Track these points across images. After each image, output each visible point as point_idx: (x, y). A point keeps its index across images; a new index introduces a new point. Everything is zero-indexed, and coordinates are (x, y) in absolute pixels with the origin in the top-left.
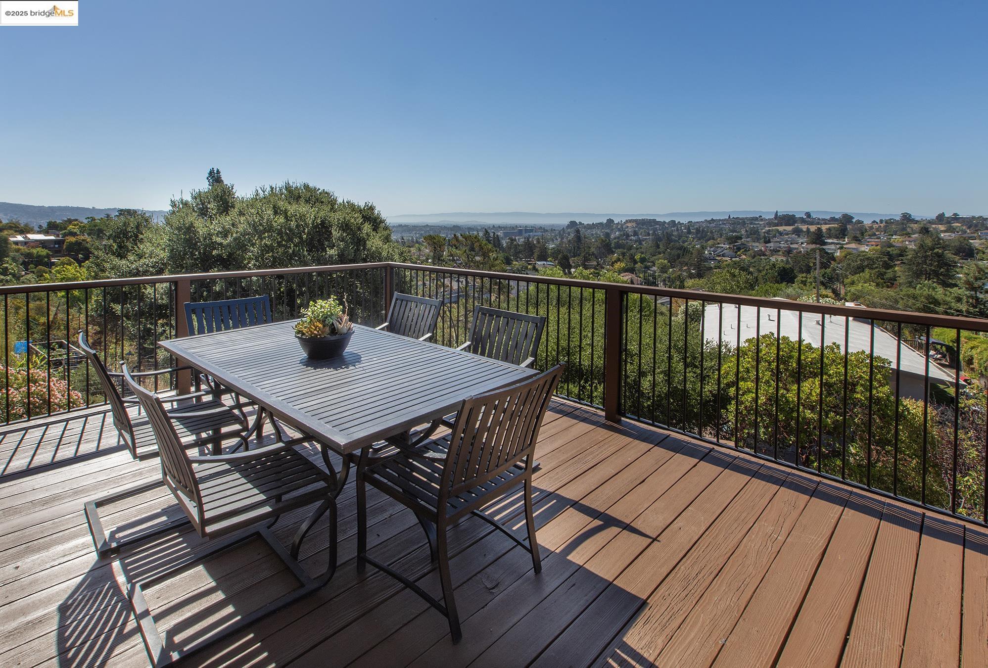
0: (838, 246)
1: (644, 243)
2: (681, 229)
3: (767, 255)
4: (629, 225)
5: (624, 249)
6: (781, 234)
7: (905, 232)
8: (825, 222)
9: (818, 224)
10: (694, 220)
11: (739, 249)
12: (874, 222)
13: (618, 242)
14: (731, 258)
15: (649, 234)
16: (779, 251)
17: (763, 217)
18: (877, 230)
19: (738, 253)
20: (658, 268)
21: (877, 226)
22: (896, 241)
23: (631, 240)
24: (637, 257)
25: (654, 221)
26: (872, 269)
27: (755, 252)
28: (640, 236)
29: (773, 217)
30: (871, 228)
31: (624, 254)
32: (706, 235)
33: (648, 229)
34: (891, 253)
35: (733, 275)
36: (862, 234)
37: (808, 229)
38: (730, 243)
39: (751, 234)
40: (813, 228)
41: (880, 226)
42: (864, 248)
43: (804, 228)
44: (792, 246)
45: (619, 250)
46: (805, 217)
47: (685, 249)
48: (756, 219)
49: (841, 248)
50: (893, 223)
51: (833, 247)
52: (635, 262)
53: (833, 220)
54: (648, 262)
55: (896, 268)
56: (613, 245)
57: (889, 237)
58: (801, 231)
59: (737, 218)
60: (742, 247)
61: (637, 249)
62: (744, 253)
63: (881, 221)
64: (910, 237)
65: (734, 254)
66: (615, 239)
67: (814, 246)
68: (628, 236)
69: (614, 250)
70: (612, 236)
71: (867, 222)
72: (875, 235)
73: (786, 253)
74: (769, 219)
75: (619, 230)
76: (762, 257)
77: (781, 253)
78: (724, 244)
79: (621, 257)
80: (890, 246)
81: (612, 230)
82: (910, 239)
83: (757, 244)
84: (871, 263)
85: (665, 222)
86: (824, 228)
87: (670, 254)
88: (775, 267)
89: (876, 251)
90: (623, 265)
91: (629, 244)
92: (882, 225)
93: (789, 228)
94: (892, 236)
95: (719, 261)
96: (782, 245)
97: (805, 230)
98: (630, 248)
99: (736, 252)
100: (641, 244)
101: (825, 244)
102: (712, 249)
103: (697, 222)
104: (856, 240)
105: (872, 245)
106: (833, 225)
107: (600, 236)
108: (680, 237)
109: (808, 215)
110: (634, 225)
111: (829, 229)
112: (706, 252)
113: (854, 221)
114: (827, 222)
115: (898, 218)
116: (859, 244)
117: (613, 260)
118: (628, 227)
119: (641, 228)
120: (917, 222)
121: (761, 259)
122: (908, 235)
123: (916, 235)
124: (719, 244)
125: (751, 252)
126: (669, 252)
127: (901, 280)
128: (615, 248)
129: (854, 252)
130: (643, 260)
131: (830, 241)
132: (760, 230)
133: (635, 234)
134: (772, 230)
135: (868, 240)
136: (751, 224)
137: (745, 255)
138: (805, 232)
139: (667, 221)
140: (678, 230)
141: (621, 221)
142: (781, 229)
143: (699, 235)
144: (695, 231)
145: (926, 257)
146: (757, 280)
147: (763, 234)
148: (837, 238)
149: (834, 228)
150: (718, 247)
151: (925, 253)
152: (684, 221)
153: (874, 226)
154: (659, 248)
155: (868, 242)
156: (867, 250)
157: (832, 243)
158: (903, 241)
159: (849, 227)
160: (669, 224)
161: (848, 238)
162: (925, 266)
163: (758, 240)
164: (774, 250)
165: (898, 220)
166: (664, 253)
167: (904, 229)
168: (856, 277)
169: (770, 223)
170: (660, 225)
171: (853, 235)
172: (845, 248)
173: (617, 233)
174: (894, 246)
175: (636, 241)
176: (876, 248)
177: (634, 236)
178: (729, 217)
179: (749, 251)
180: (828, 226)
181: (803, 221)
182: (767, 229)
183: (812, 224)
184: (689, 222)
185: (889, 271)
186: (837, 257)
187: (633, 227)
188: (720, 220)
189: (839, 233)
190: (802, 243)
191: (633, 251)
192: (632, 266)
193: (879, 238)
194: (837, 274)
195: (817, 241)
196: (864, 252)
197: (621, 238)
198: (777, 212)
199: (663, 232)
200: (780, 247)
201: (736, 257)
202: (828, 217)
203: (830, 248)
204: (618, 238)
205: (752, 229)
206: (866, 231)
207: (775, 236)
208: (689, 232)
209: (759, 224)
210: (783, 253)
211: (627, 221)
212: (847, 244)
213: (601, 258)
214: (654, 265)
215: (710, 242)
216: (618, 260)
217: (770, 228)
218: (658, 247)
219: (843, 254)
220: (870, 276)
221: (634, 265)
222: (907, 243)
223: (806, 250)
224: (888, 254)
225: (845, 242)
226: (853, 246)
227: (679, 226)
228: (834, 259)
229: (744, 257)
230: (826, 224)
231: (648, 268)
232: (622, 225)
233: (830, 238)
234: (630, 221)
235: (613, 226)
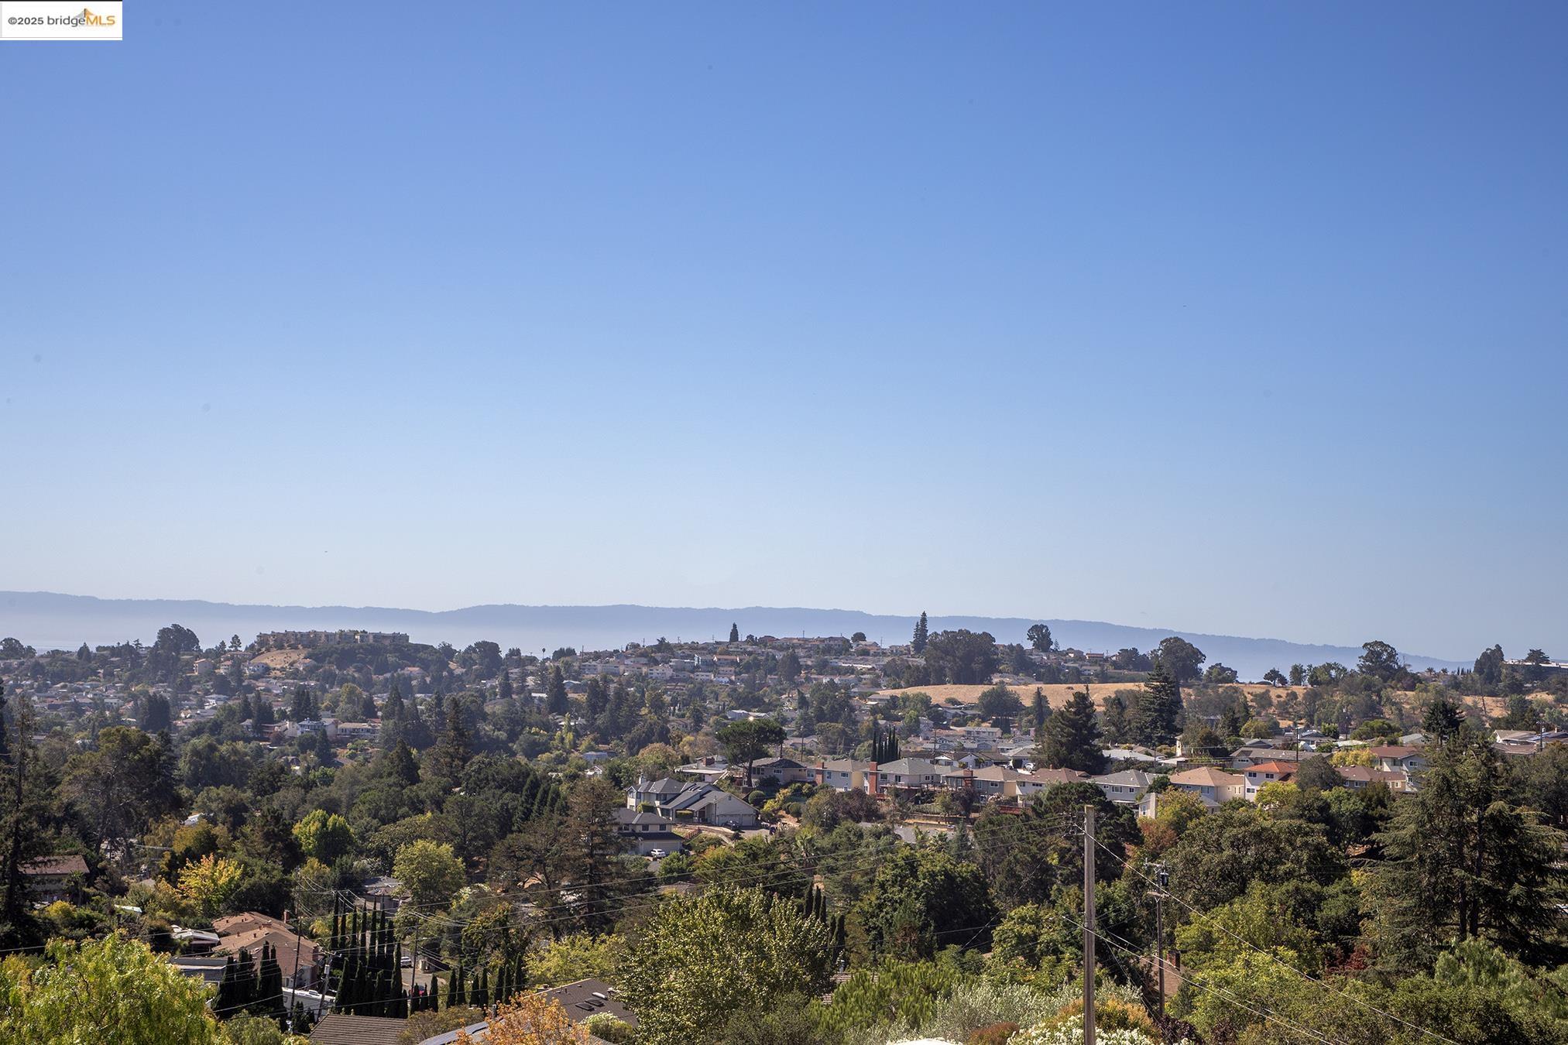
0: (1150, 778)
1: (343, 754)
2: (523, 689)
3: (880, 817)
4: (276, 660)
5: (240, 785)
6: (938, 717)
7: (1377, 723)
8: (1105, 669)
9: (1077, 676)
10: (585, 642)
11: (770, 786)
12: (1273, 675)
13: (212, 748)
14: (738, 828)
15: (369, 711)
16: (930, 797)
17: (869, 640)
18: (1284, 710)
19: (769, 805)
20: (408, 882)
21: (1283, 692)
22: (1350, 759)
23: (280, 739)
24: (305, 829)
25: (399, 642)
26: (1274, 880)
27: (835, 799)
28: (328, 721)
29: (906, 639)
30: (1264, 700)
31: (236, 815)
32: (633, 719)
33: (368, 684)
34: (1334, 809)
35: (741, 920)
36: (1234, 726)
37: (1040, 699)
38: (735, 760)
39: (821, 717)
40: (1059, 696)
41: (1294, 695)
42: (1240, 788)
43: (1025, 692)
44: (986, 774)
45: (214, 791)
46: (1028, 645)
47: (536, 784)
48: (841, 647)
49: (1161, 786)
50: (1333, 682)
51: (1129, 779)
52: (294, 856)
53: (1131, 661)
54: (360, 853)
55: (1357, 876)
56: (183, 766)
57: (1326, 741)
58: (1014, 706)
59: (767, 641)
60: (782, 776)
61: (308, 786)
62: (794, 805)
63: (1297, 672)
64: (1393, 743)
65: (750, 809)
66: (197, 732)
67: (1060, 777)
68: (265, 716)
69: (185, 792)
70: (185, 719)
71: (1250, 675)
72: (1274, 730)
73: (957, 806)
74: (895, 651)
75: (222, 686)
76: (865, 826)
77: (936, 806)
78: (710, 763)
79: (220, 830)
80: (1332, 779)
81: (188, 684)
82: (1395, 752)
83: (845, 765)
84: (1271, 854)
85: (448, 651)
86: (1100, 693)
87: (466, 810)
88: (914, 873)
89: (1284, 799)
90: (227, 871)
91: (266, 759)
92: (1300, 690)
93: (970, 694)
94: (1336, 737)
95: (686, 846)
96: (943, 771)
97: (1028, 702)
98: (273, 781)
99: (759, 802)
100: (327, 759)
101: (1101, 766)
102: (657, 787)
103: (597, 656)
104: (1216, 752)
105: (1269, 776)
106: (1130, 686)
107: (117, 717)
108: (515, 724)
109: (1041, 634)
110: (300, 659)
111: (1117, 703)
112: (631, 801)
113: (1204, 667)
114: (1111, 670)
115: (1352, 665)
116: (1223, 768)
117: (179, 848)
118: (267, 669)
119: (330, 678)
120: (1413, 682)
121: (860, 835)
122: (1388, 733)
123: (1416, 737)
124: (686, 760)
125: (819, 799)
126: (460, 804)
127: (1376, 931)
128: (197, 781)
129: (1207, 803)
130: (332, 844)
131: (1119, 753)
132: (855, 701)
133: (304, 706)
134: (906, 699)
135: (1257, 753)
136: (823, 668)
137: (797, 814)
138: (1028, 711)
139: (460, 646)
140: (507, 691)
141: (236, 640)
142: (938, 694)
143: (601, 720)
144: (582, 697)
145: (1462, 832)
146: (842, 935)
147: (867, 719)
148: (1146, 741)
149: (1135, 696)
150: (683, 778)
151: (1460, 815)
152: (539, 646)
153: (1273, 693)
154: (414, 779)
155: (1256, 761)
156: (1252, 797)
157: (1129, 764)
158: (1372, 761)
159: (1188, 694)
160: (466, 658)
161: (1185, 743)
162: (1458, 873)
163: (843, 745)
164: (909, 792)
165: (1353, 674)
166: (438, 804)
167: (1372, 710)
168: (1216, 920)
169: (897, 670)
170: (425, 665)
171: (1202, 732)
172: (1177, 787)
173: (212, 702)
174: (1342, 782)
175: (305, 745)
176: (1281, 786)
177: (297, 716)
178: (734, 634)
179: (811, 794)
180: (1110, 689)
181: (1021, 664)
182: (886, 693)
183: (1053, 675)
184: (560, 654)
185: (1332, 889)
186: (1148, 824)
187: (296, 675)
188: (694, 647)
189: (1154, 722)
190: (1019, 763)
191: (285, 797)
192: (277, 875)
193: (1289, 746)
194: (1150, 906)
195: (1076, 756)
196: (1242, 803)
197: (227, 729)
198: (924, 619)
199: (439, 701)
200: (934, 780)
201: (757, 826)
202: (1112, 651)
203: (1118, 784)
204: (216, 727)
205: (825, 694)
206: (1248, 716)
207: (914, 730)
208: (559, 703)
209: (852, 671)
210: (947, 807)
211: (264, 643)
212: (1180, 767)
213: (112, 835)
214: (387, 869)
215: (650, 754)
216: (208, 846)
217: (898, 692)
218: (410, 772)
219: (1168, 814)
220: (1270, 914)
221: (286, 872)
222: (1386, 768)
223: (1032, 790)
224: (1324, 814)
225: (1173, 761)
226: (1202, 776)
227: (515, 672)
228: (1134, 833)
229: (791, 822)
230: (1104, 678)
231: (354, 883)
232: (238, 662)
233: (1119, 739)
234: (282, 642)
235: (189, 665)
